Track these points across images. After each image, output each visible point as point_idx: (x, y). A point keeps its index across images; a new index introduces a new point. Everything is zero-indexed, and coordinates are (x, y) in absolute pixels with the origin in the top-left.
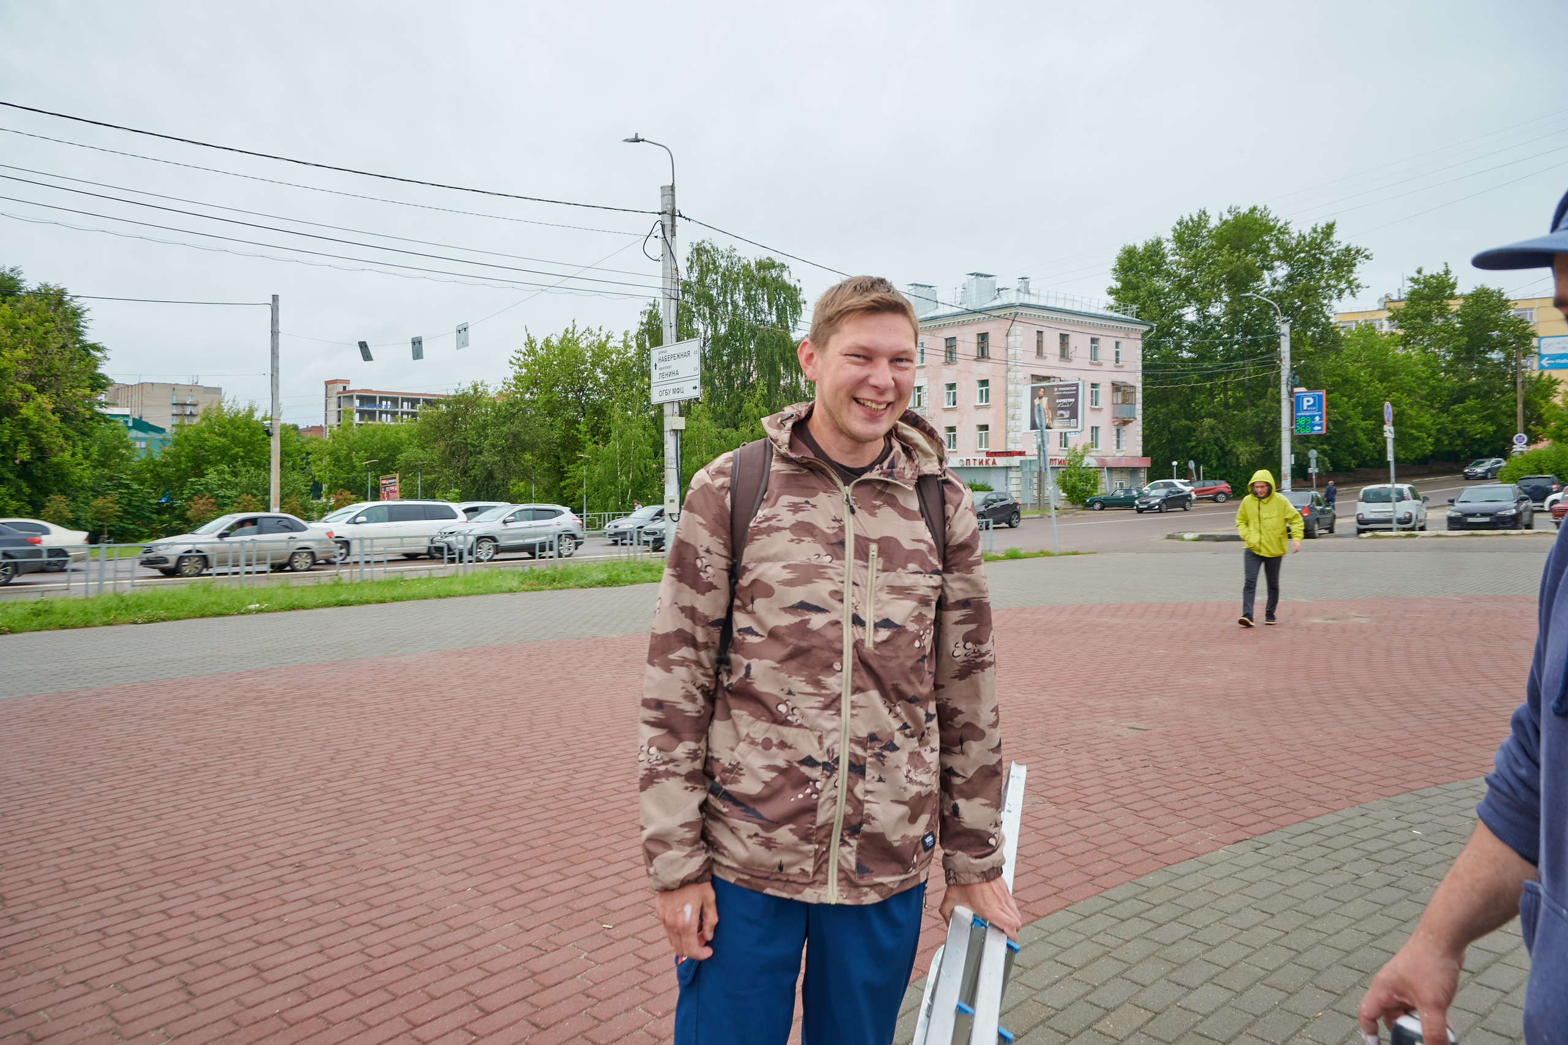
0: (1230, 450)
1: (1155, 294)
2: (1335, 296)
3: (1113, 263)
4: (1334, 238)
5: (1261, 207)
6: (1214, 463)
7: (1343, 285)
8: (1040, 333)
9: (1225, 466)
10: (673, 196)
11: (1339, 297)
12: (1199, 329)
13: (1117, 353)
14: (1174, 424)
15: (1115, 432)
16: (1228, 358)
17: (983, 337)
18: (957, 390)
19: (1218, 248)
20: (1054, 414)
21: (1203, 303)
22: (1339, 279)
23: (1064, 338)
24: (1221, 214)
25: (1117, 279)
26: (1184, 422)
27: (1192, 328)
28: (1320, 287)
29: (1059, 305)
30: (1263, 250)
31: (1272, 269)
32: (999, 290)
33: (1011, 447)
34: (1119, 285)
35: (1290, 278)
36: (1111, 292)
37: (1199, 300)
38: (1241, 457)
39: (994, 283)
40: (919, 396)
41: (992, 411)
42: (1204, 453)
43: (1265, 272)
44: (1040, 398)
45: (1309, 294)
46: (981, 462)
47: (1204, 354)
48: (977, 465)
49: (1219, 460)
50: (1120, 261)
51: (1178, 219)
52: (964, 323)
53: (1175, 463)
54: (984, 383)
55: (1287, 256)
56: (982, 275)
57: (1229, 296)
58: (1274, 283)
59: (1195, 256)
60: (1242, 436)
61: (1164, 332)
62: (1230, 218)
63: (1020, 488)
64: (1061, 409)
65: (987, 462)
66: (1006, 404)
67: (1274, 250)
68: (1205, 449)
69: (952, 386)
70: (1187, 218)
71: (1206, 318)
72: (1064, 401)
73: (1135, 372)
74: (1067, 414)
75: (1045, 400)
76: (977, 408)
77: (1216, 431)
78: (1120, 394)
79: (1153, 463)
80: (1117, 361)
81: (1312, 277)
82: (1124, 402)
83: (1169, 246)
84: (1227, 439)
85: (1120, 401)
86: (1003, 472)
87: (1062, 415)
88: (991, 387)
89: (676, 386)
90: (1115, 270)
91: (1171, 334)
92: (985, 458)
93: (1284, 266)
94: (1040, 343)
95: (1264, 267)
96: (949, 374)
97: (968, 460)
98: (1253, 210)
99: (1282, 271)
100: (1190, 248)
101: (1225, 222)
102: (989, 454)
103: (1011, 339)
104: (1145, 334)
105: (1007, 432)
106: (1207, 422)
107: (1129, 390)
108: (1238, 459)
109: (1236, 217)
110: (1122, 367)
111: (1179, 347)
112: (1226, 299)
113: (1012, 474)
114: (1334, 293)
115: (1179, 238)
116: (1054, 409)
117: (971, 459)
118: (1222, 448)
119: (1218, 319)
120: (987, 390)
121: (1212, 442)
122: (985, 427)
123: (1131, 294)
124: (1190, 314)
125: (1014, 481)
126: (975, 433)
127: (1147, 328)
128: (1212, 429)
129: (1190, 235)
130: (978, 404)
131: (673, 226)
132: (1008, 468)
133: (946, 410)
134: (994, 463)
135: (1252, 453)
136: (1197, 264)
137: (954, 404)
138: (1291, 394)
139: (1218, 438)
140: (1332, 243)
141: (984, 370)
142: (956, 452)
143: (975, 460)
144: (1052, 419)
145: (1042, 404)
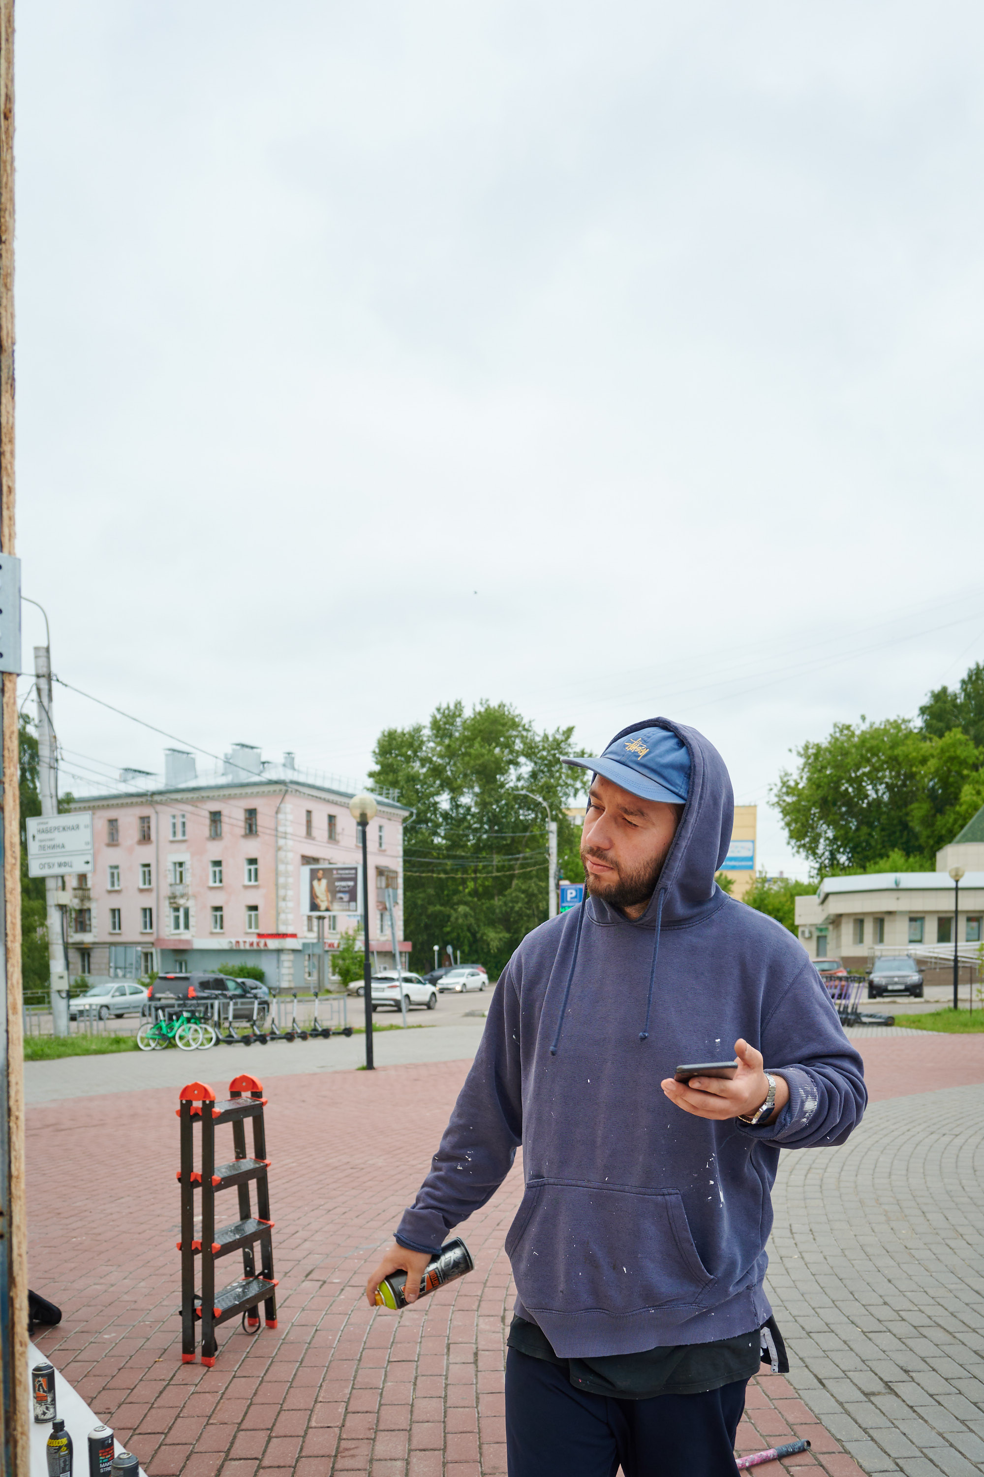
0: (482, 937)
1: (412, 779)
2: (572, 794)
3: (373, 746)
4: (572, 740)
5: (508, 704)
6: (466, 949)
7: (578, 785)
8: (309, 812)
9: (476, 951)
10: (48, 658)
11: (575, 795)
12: (452, 818)
13: (380, 837)
14: (431, 909)
15: (379, 917)
16: (478, 848)
17: (251, 814)
18: (224, 868)
19: (471, 740)
20: (333, 898)
21: (456, 791)
22: (575, 779)
23: (331, 818)
24: (474, 705)
25: (377, 763)
26: (438, 908)
27: (446, 816)
28: (558, 785)
29: (327, 785)
30: (508, 746)
31: (517, 764)
32: (264, 763)
33: (283, 929)
34: (377, 768)
35: (534, 775)
36: (371, 775)
37: (452, 790)
38: (492, 943)
39: (259, 756)
40: (181, 873)
41: (262, 891)
42: (458, 938)
43: (511, 766)
44: (319, 880)
45: (549, 791)
46: (252, 944)
47: (455, 842)
48: (248, 947)
49: (470, 946)
50: (381, 745)
51: (437, 705)
52: (230, 797)
53: (436, 948)
54: (253, 861)
55: (530, 752)
56: (247, 746)
57: (480, 787)
58: (519, 779)
59: (449, 746)
60: (492, 923)
61: (421, 819)
62: (483, 710)
63: (292, 971)
64: (340, 892)
65: (258, 944)
66: (277, 885)
67: (519, 746)
68: (458, 934)
69: (218, 863)
70: (444, 706)
71: (458, 806)
72: (343, 884)
73: (397, 857)
74: (346, 897)
75: (324, 882)
76: (246, 887)
77: (469, 917)
78: (384, 879)
79: (414, 946)
80: (380, 845)
81: (552, 776)
82: (387, 886)
83: (427, 732)
84: (479, 926)
85: (384, 885)
86: (275, 955)
87: (341, 898)
88: (261, 865)
89: (62, 860)
90: (374, 752)
91: (426, 821)
92: (255, 940)
93: (528, 763)
94: (309, 823)
95: (511, 762)
96: (215, 850)
97: (238, 942)
98: (502, 706)
99: (526, 767)
100: (443, 737)
101: (480, 713)
102: (260, 936)
103: (280, 816)
104: (405, 820)
105: (278, 914)
106: (462, 909)
107: (391, 875)
108: (488, 944)
109: (486, 710)
110: (384, 851)
111: (435, 834)
112: (477, 789)
113: (284, 957)
114: (571, 791)
115: (435, 725)
116: (333, 891)
117: (240, 941)
118: (474, 935)
119: (469, 809)
120: (256, 870)
121: (465, 928)
122: (254, 908)
123: (391, 777)
124: (444, 801)
125: (286, 964)
126: (245, 914)
127: (406, 814)
128: (466, 916)
129: (445, 724)
130: (247, 883)
131: (50, 690)
132: (279, 951)
133: (212, 888)
134: (266, 945)
135: (500, 939)
136: (451, 753)
137: (221, 881)
138: (558, 886)
139: (471, 924)
140: (569, 745)
141: (252, 848)
142: (223, 933)
143: (245, 942)
144: (332, 902)
145: (321, 887)
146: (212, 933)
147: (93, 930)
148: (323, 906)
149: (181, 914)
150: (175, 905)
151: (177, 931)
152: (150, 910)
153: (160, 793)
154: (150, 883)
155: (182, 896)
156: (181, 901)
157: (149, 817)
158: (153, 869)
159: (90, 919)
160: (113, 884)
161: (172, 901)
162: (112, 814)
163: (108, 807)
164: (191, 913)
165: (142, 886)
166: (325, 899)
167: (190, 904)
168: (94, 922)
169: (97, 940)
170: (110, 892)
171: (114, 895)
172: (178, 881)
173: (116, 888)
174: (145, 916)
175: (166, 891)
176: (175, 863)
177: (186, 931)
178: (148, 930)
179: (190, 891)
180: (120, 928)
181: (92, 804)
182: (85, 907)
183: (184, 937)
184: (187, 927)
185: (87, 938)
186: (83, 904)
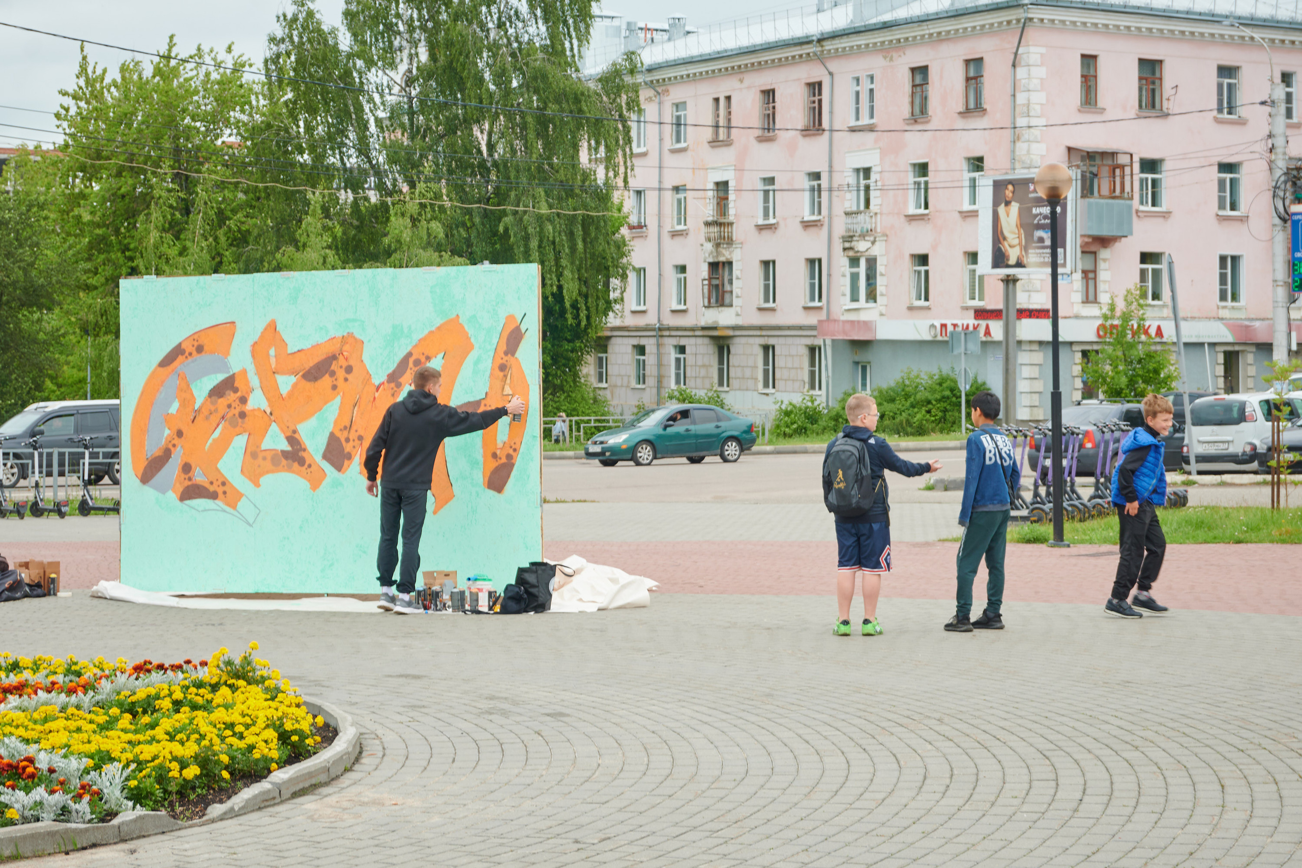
8: (1089, 60)
17: (975, 64)
18: (932, 177)
40: (867, 189)
44: (1007, 203)
52: (943, 37)
64: (1039, 227)
69: (922, 169)
75: (1015, 207)
76: (965, 215)
87: (1041, 240)
92: (972, 322)
94: (1089, 82)
96: (918, 143)
97: (944, 326)
102: (978, 313)
103: (1021, 72)
116: (1029, 227)
117: (949, 323)
125: (1026, 372)
126: (961, 269)
130: (965, 206)
133: (912, 218)
134: (986, 332)
137: (926, 207)
141: (977, 136)
142: (928, 308)
143: (955, 326)
144: (1026, 248)
145: (1010, 217)
146: (911, 308)
147: (736, 302)
148: (1013, 255)
149: (862, 269)
150: (851, 253)
151: (855, 305)
152: (820, 261)
153: (835, 36)
154: (820, 213)
155: (863, 236)
156: (861, 246)
157: (820, 84)
158: (824, 182)
159: (731, 282)
160: (766, 215)
161: (847, 245)
162: (765, 80)
163: (760, 67)
164: (880, 268)
165: (808, 218)
166: (1016, 241)
167: (877, 250)
168: (737, 287)
169: (740, 322)
170: (761, 228)
171: (766, 233)
172: (862, 207)
173: (772, 221)
174: (812, 277)
175: (840, 227)
176: (857, 170)
177: (871, 305)
178: (816, 304)
179: (880, 224)
180: (774, 301)
181: (736, 62)
182: (722, 259)
183: (863, 316)
184: (872, 296)
185: (724, 318)
186: (718, 254)
